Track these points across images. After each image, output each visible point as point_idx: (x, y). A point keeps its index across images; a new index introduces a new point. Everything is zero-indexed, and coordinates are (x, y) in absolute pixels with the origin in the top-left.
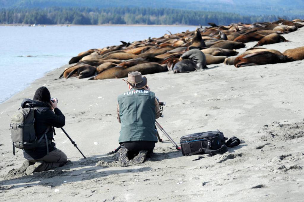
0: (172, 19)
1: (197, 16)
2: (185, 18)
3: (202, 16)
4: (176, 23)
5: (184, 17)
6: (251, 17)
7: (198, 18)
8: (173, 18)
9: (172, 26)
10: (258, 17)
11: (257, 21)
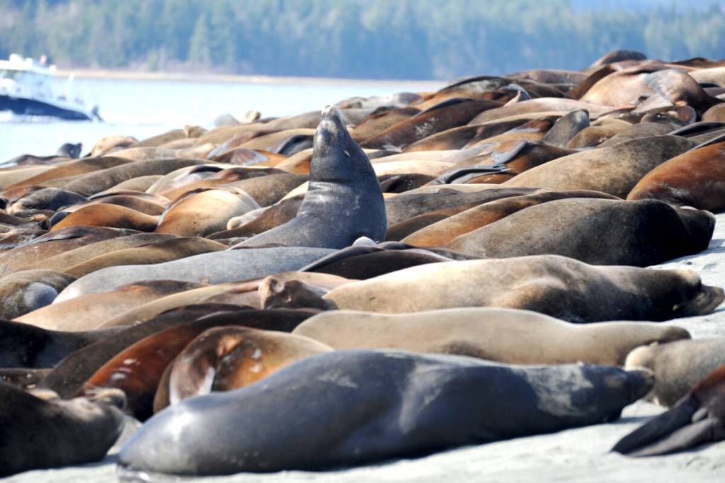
0: (120, 33)
1: (292, 16)
2: (211, 27)
3: (324, 12)
4: (152, 56)
5: (201, 20)
6: (645, 20)
7: (299, 28)
8: (132, 21)
9: (122, 74)
10: (696, 18)
11: (685, 49)
